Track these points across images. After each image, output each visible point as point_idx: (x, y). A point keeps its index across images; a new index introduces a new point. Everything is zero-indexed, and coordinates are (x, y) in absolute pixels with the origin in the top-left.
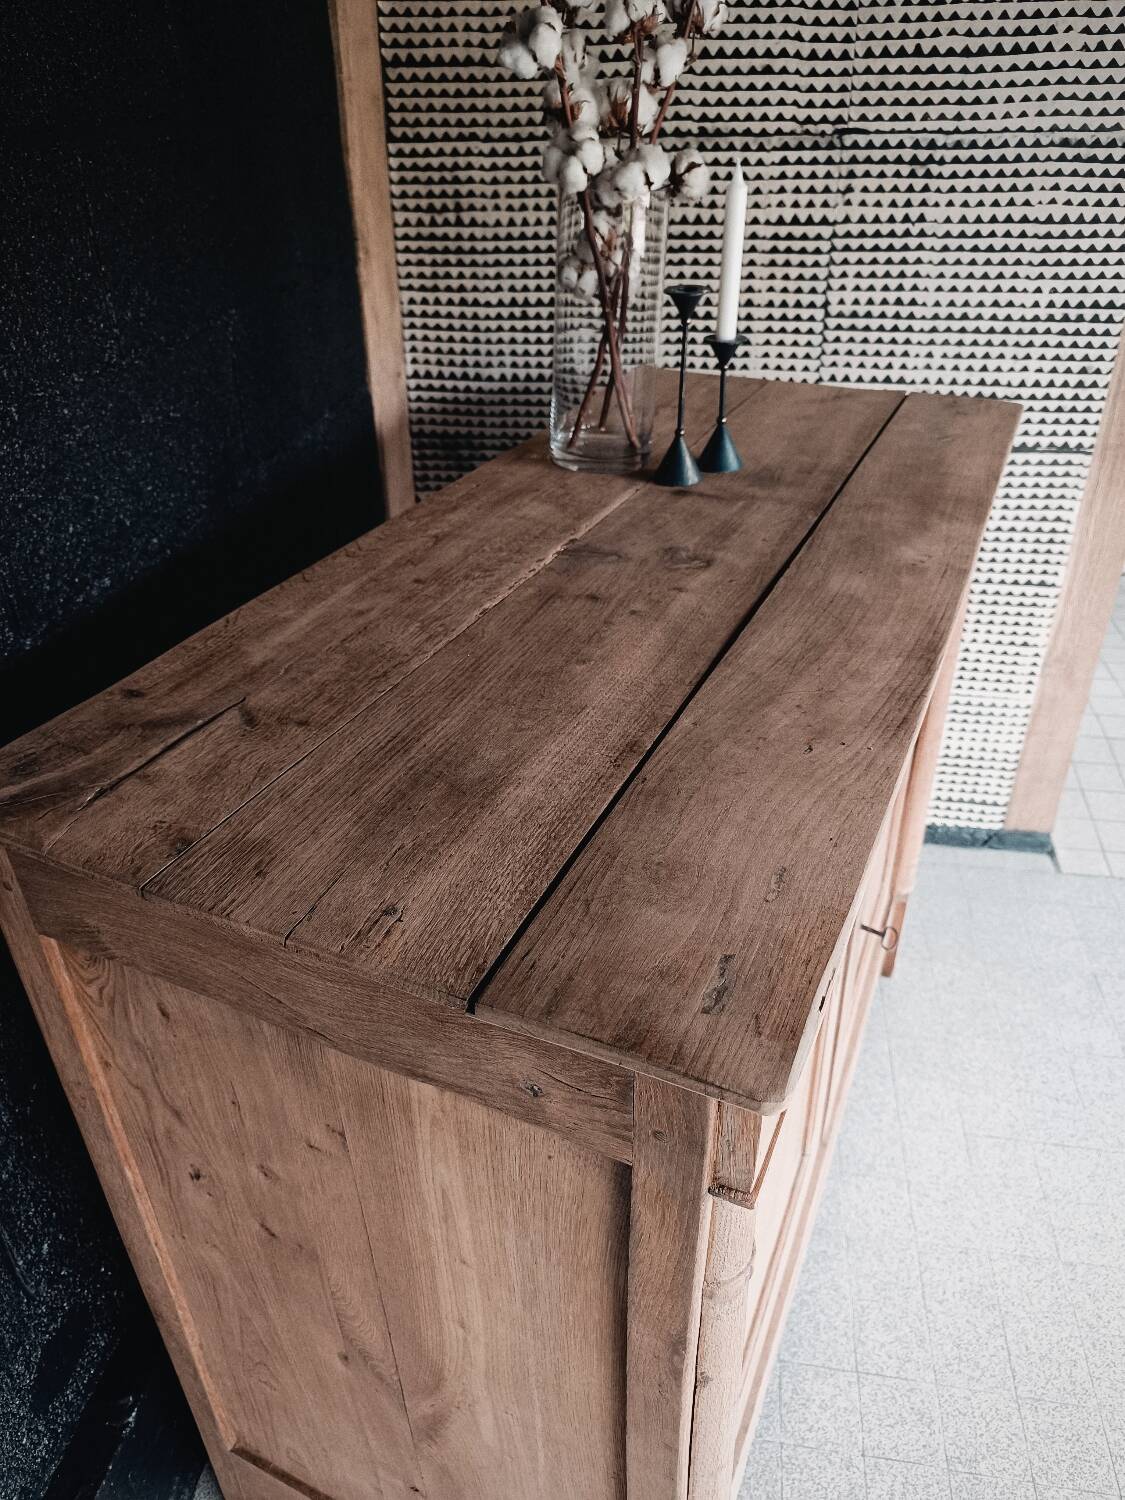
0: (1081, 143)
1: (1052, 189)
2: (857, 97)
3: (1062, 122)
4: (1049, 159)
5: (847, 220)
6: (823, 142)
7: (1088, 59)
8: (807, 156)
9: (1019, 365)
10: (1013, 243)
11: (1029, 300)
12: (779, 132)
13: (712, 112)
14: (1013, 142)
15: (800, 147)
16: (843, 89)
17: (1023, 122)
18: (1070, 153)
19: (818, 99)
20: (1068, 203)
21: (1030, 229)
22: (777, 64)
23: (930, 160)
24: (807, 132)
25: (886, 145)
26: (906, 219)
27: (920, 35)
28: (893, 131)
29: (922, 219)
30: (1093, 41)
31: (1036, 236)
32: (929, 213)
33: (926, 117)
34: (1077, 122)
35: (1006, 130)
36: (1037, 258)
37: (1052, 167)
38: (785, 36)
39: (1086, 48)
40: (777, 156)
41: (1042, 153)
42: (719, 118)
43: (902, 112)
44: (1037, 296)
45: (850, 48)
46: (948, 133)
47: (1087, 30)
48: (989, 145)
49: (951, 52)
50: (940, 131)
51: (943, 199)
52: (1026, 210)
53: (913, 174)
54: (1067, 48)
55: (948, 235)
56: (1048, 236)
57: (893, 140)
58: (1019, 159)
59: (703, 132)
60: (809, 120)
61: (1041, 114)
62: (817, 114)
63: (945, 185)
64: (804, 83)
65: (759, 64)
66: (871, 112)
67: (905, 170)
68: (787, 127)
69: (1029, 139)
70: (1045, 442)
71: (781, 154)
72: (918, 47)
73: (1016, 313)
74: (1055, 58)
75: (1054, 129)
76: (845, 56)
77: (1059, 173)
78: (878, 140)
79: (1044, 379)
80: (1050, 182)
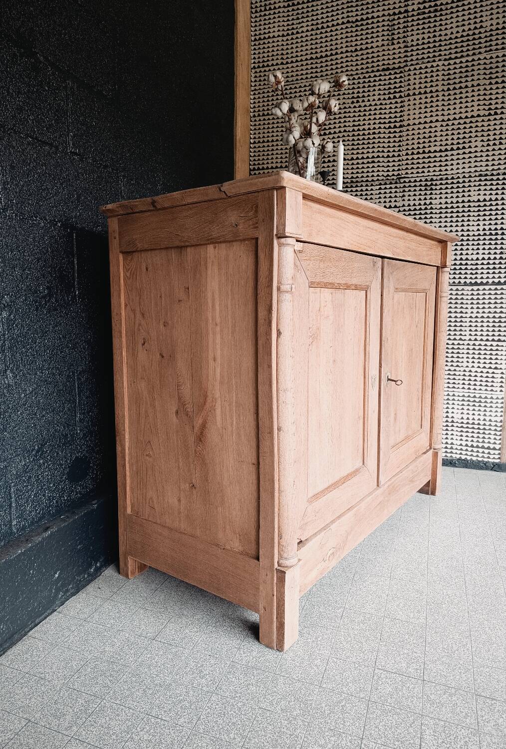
0: (486, 175)
1: (478, 191)
2: (404, 167)
3: (478, 169)
4: (475, 181)
5: (404, 206)
6: (393, 182)
7: (484, 149)
8: (388, 186)
9: (475, 252)
10: (466, 210)
11: (475, 228)
12: (378, 180)
13: (355, 176)
14: (461, 177)
15: (386, 184)
16: (399, 165)
17: (464, 170)
18: (483, 178)
19: (391, 169)
20: (485, 195)
21: (472, 204)
22: (376, 160)
23: (432, 184)
24: (388, 179)
25: (415, 181)
26: (425, 204)
27: (424, 147)
28: (418, 177)
29: (431, 203)
30: (485, 144)
31: (474, 206)
32: (433, 202)
33: (429, 172)
34: (484, 169)
35: (458, 173)
36: (476, 214)
37: (477, 184)
38: (378, 151)
39: (483, 146)
40: (378, 187)
41: (472, 179)
42: (357, 177)
43: (420, 171)
44: (478, 227)
45: (401, 153)
46: (437, 176)
47: (482, 141)
48: (453, 178)
49: (435, 151)
50: (434, 175)
51: (438, 196)
52: (469, 198)
53: (426, 190)
54: (476, 146)
55: (441, 208)
56: (479, 206)
57: (418, 179)
58: (464, 182)
59: (352, 182)
60: (388, 175)
61: (470, 167)
62: (390, 174)
63: (438, 192)
64: (385, 165)
65: (370, 160)
66: (409, 172)
67: (423, 188)
68: (380, 178)
69: (467, 175)
70: (490, 281)
71: (379, 186)
72: (424, 151)
73: (471, 233)
74: (473, 150)
75: (476, 171)
76: (399, 155)
77: (480, 185)
78: (412, 180)
79: (486, 257)
80: (477, 188)
